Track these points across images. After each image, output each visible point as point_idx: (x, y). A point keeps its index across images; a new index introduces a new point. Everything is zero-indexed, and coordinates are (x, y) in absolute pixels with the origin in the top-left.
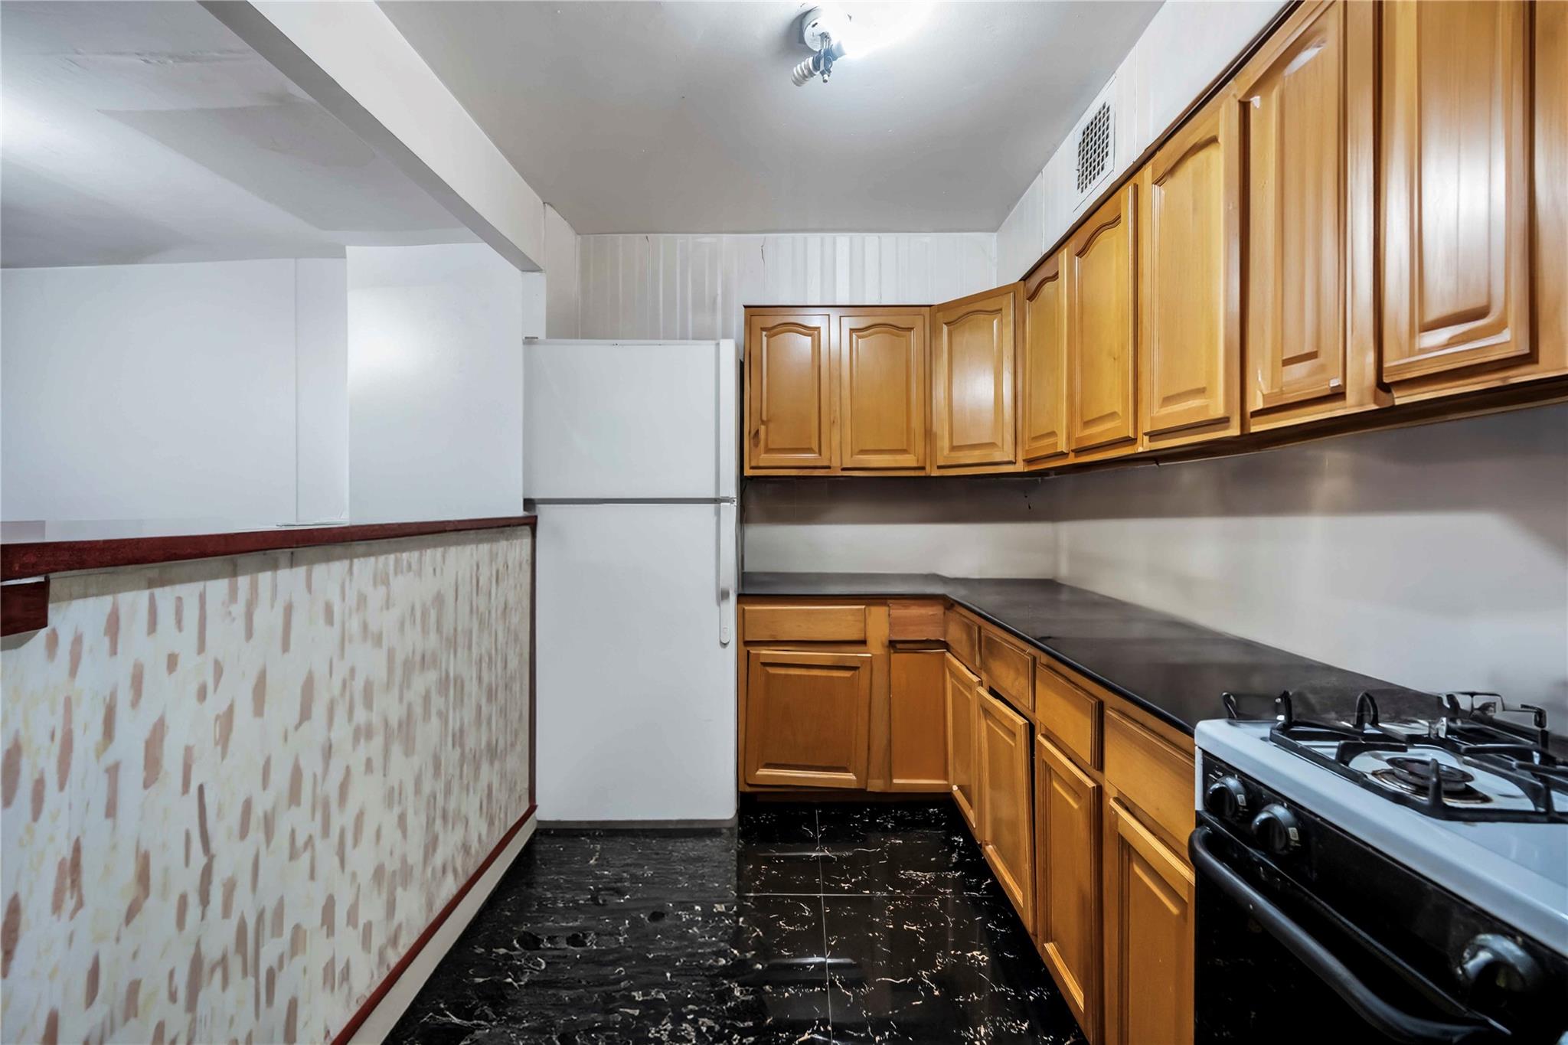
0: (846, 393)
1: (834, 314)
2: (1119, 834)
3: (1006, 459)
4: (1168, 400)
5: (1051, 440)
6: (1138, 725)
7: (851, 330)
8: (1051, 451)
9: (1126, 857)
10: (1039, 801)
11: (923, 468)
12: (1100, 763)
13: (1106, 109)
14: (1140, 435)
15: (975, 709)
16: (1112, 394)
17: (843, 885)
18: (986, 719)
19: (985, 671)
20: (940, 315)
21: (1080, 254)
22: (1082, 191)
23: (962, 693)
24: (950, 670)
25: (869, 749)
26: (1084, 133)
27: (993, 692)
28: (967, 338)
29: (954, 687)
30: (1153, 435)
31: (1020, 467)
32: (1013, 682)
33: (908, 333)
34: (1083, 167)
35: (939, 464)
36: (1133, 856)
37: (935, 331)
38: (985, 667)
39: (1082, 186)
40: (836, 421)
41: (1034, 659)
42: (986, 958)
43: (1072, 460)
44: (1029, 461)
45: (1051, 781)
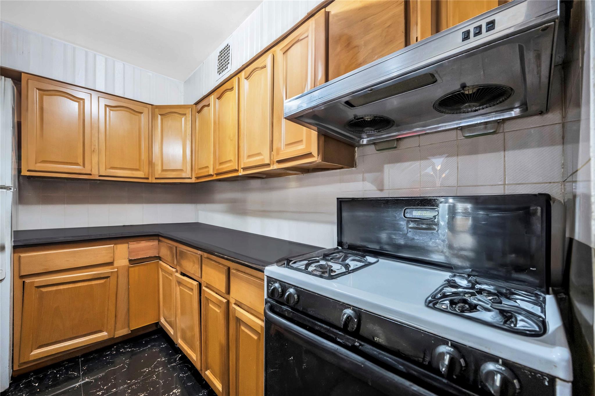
0: (102, 136)
1: (95, 95)
2: (236, 316)
3: (188, 177)
4: (249, 156)
5: (207, 170)
6: (243, 273)
7: (106, 105)
8: (207, 174)
9: (238, 324)
10: (203, 314)
11: (148, 179)
12: (228, 292)
13: (228, 46)
14: (240, 168)
15: (174, 283)
16: (230, 154)
17: (98, 393)
18: (179, 287)
19: (179, 266)
20: (157, 110)
21: (219, 98)
22: (219, 75)
23: (167, 277)
24: (161, 269)
25: (116, 316)
26: (220, 53)
27: (183, 274)
28: (170, 122)
29: (163, 275)
30: (244, 169)
31: (193, 180)
32: (191, 267)
33: (140, 114)
34: (220, 65)
35: (156, 177)
36: (241, 323)
37: (153, 117)
38: (179, 264)
39: (219, 73)
40: (95, 150)
41: (201, 256)
42: (179, 390)
43: (215, 178)
44: (197, 178)
45: (208, 304)
